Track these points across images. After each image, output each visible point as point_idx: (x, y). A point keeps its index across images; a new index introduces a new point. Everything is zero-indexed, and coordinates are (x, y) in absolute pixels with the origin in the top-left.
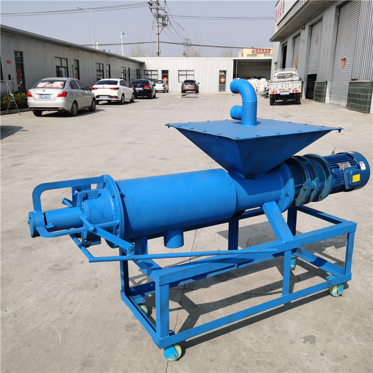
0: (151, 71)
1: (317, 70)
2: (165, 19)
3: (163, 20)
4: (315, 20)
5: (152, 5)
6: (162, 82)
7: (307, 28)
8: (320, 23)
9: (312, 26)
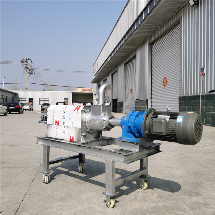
0: (22, 98)
1: (117, 96)
2: (31, 70)
3: (30, 71)
4: (114, 71)
5: (23, 63)
6: (29, 104)
7: (110, 75)
8: (116, 73)
9: (112, 75)
